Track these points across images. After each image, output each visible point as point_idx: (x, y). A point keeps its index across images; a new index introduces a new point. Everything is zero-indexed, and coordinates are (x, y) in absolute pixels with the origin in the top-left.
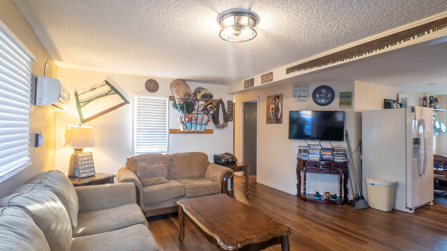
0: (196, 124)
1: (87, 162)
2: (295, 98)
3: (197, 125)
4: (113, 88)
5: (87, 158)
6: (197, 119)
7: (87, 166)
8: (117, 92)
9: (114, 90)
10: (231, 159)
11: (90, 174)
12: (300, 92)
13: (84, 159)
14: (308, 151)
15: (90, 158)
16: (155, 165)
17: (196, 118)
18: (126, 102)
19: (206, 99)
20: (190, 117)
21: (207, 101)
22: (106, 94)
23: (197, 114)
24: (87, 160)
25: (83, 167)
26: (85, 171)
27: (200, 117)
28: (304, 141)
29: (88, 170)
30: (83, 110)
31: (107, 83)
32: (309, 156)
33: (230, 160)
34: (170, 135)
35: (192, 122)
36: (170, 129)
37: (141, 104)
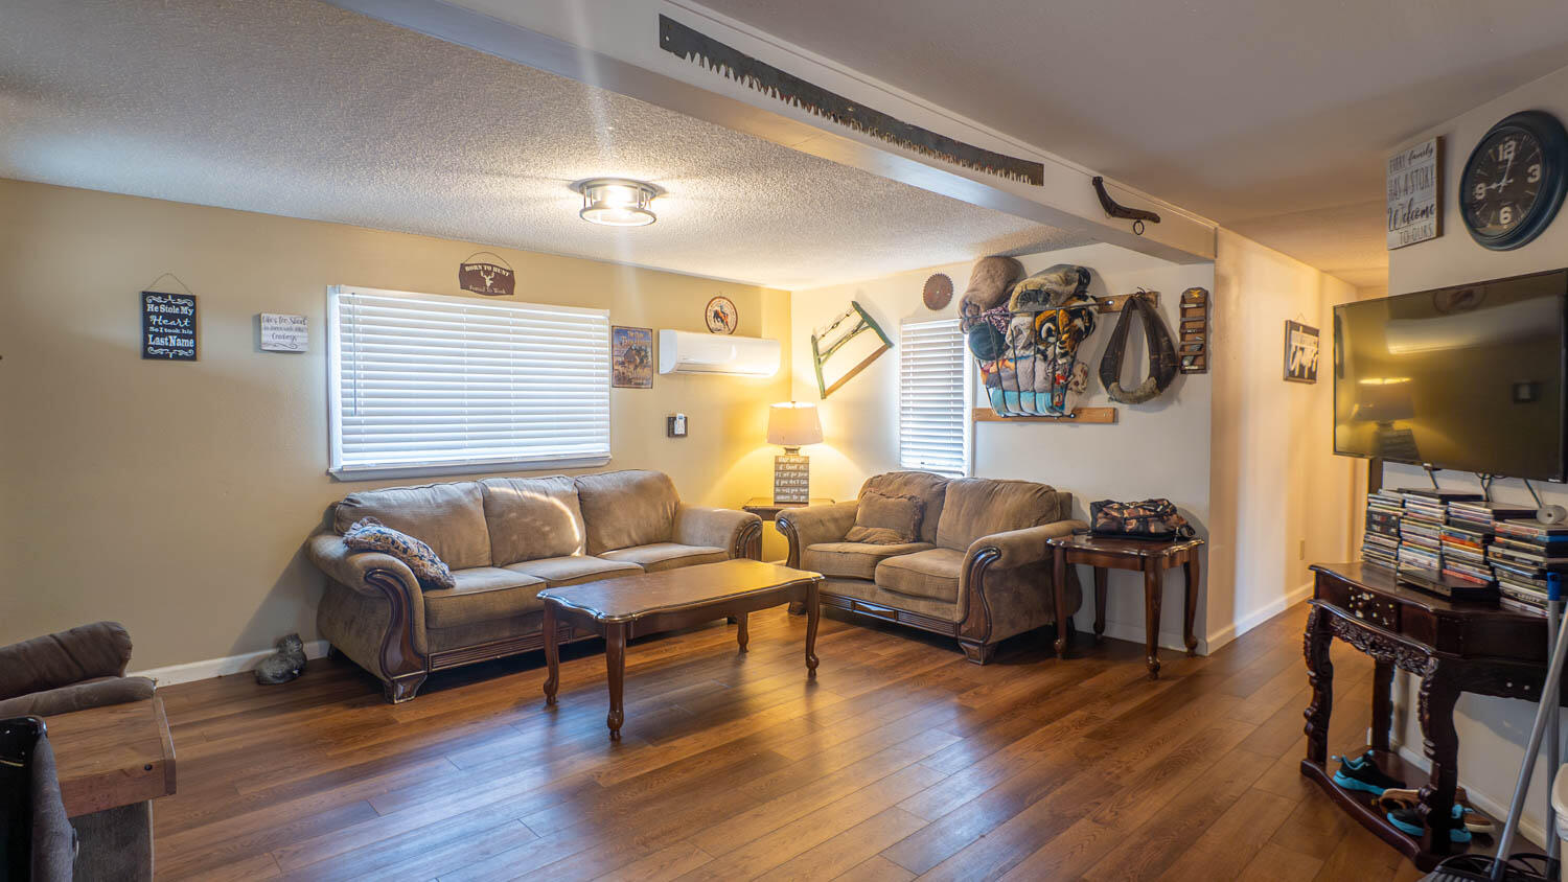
0: (1019, 392)
1: (793, 475)
2: (1392, 228)
3: (1022, 395)
4: (866, 317)
5: (795, 467)
6: (1016, 376)
7: (791, 482)
8: (873, 325)
9: (868, 321)
10: (1138, 521)
11: (795, 498)
12: (1410, 191)
13: (789, 467)
15: (802, 467)
16: (893, 499)
17: (1012, 372)
18: (888, 344)
19: (1037, 307)
20: (993, 369)
21: (1037, 314)
22: (855, 332)
23: (1016, 359)
24: (795, 471)
25: (783, 482)
26: (787, 491)
27: (1024, 366)
29: (793, 490)
30: (826, 367)
31: (856, 306)
33: (1133, 525)
35: (1005, 384)
37: (908, 346)
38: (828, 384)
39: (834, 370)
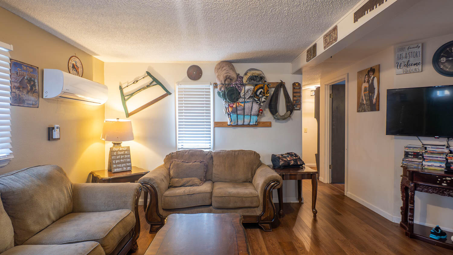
0: (244, 115)
1: (122, 157)
2: (399, 68)
3: (245, 116)
4: (154, 79)
5: (123, 153)
6: (244, 109)
7: (122, 160)
8: (159, 83)
9: (156, 81)
10: (294, 161)
11: (125, 169)
12: (408, 58)
13: (120, 153)
14: (422, 155)
15: (126, 152)
16: (191, 163)
17: (243, 107)
18: (168, 93)
19: (255, 83)
20: (234, 106)
21: (256, 85)
22: (148, 86)
23: (245, 102)
24: (122, 155)
25: (117, 161)
26: (120, 165)
27: (248, 105)
28: (416, 138)
29: (123, 165)
31: (149, 74)
32: (424, 163)
33: (292, 163)
34: (216, 128)
35: (238, 112)
36: (216, 121)
37: (182, 95)
38: (130, 110)
39: (133, 104)
